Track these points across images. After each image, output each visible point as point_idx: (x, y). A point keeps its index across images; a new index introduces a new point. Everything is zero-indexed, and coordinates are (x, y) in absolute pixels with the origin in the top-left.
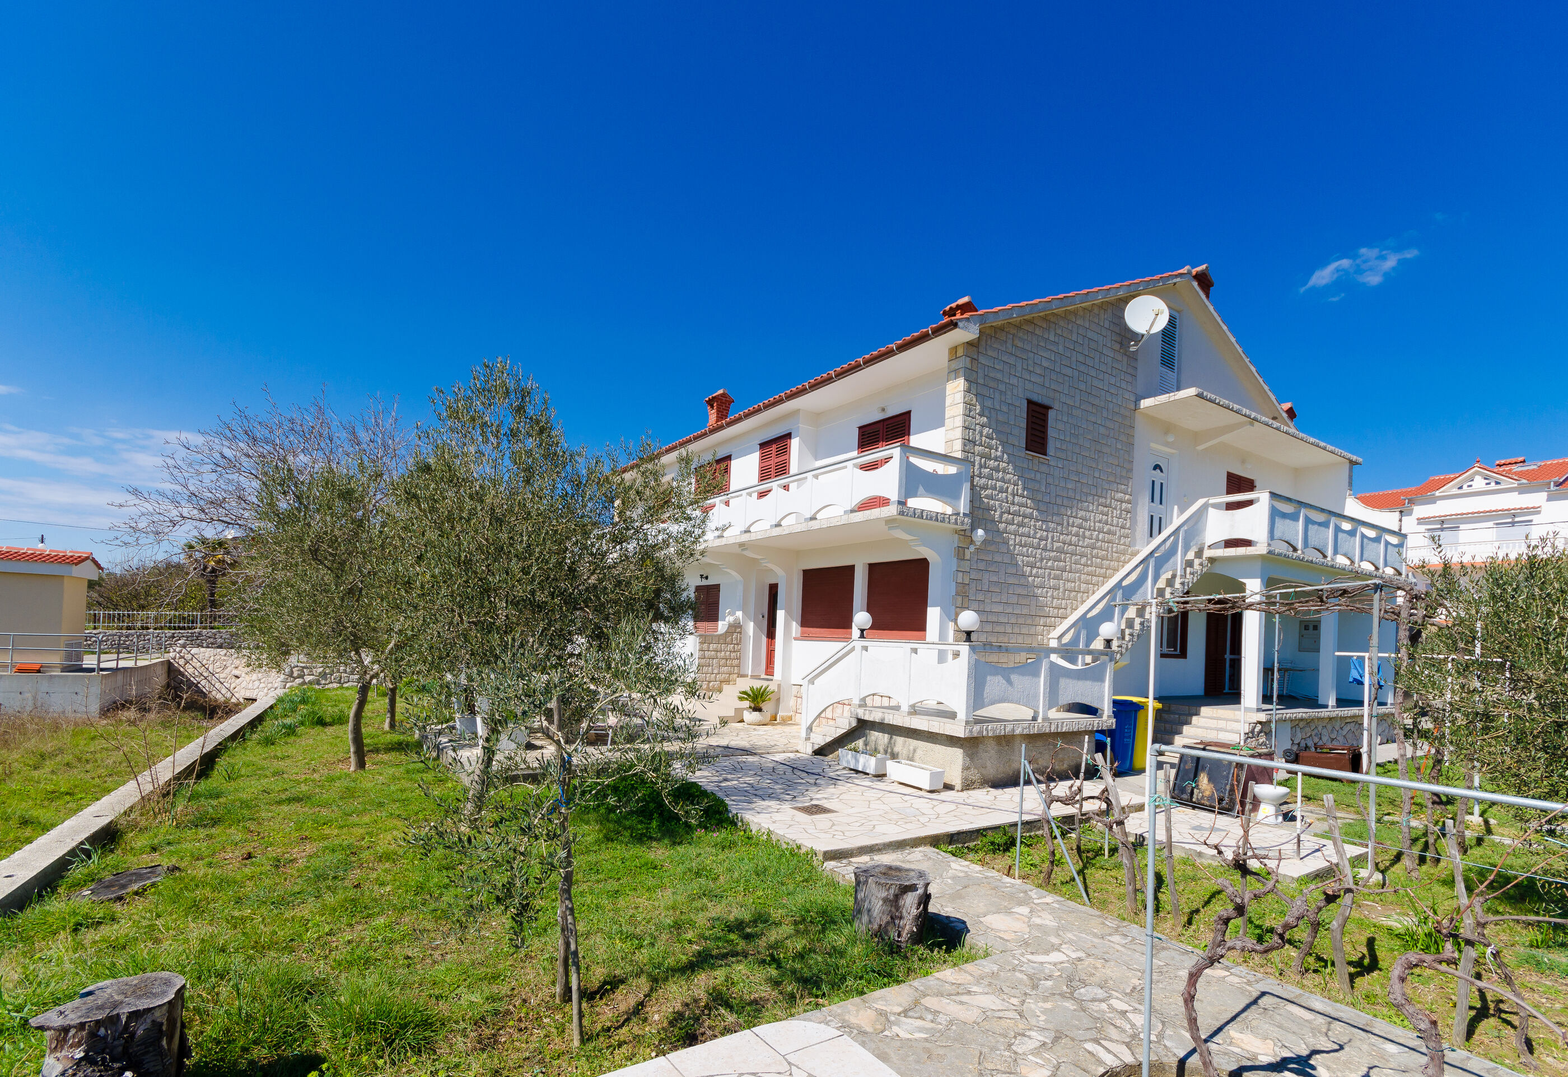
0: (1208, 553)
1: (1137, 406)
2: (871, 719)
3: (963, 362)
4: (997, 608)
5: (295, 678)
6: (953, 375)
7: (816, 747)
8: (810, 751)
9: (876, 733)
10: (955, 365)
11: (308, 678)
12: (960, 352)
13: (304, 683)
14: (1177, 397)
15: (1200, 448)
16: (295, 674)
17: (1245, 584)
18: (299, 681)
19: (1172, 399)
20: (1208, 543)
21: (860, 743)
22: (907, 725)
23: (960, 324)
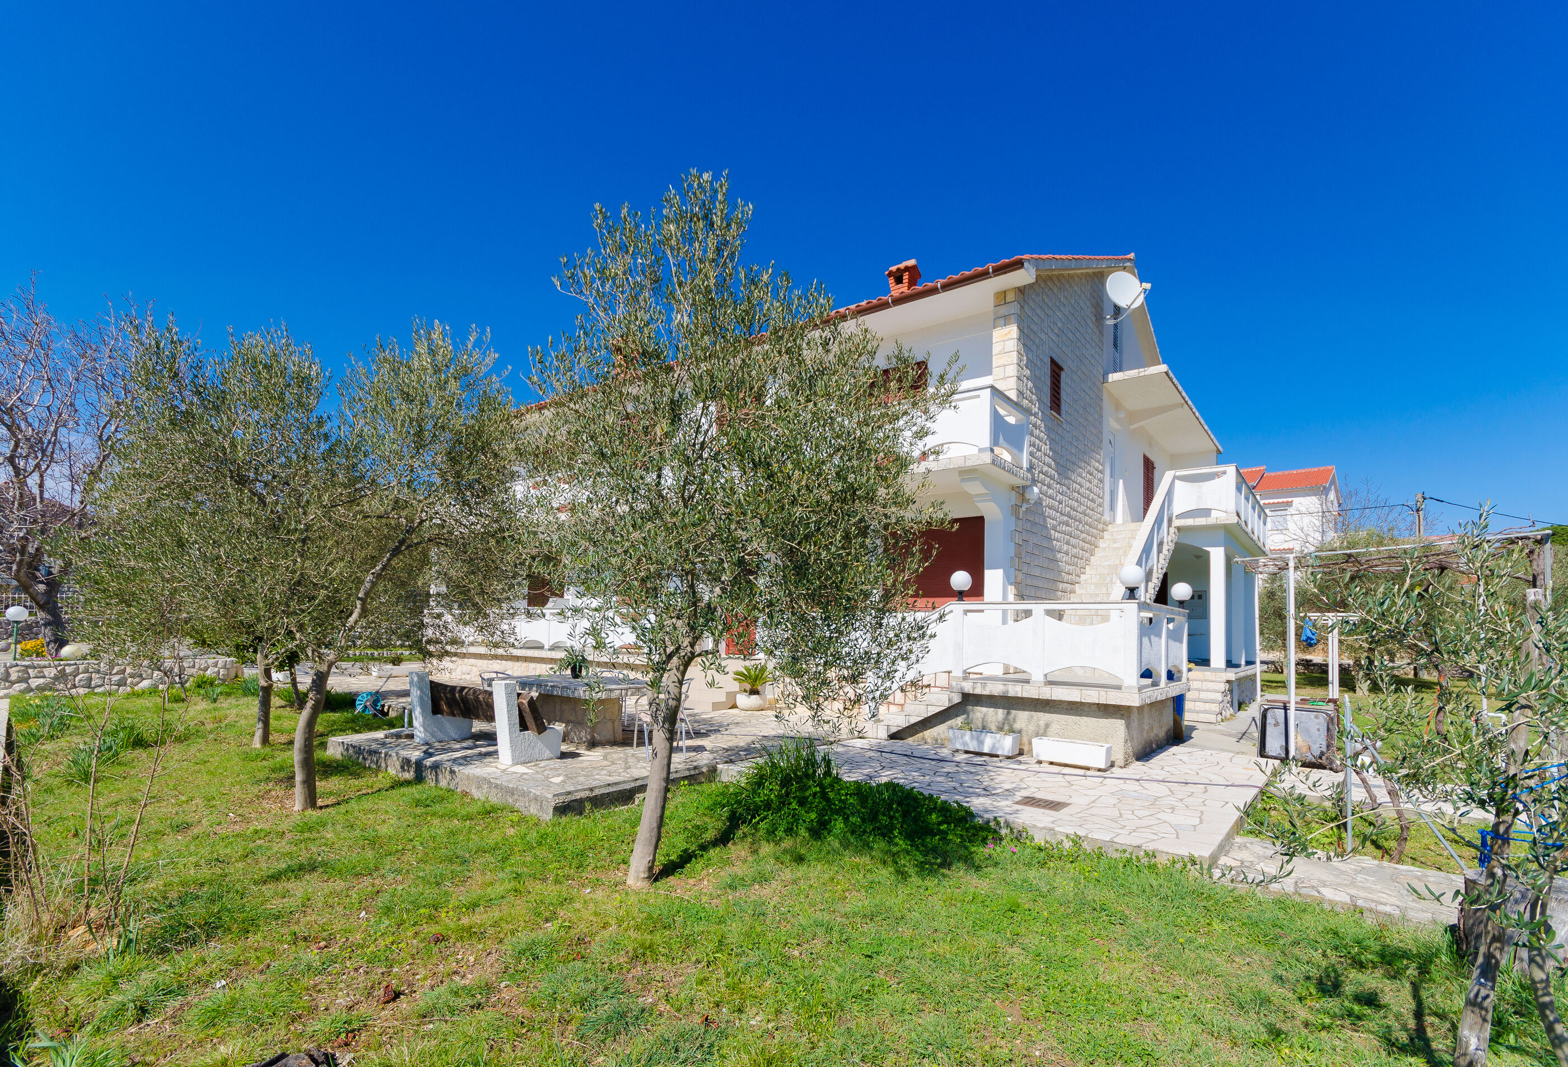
0: (1177, 523)
1: (1105, 380)
2: (986, 692)
3: (1014, 308)
4: (1037, 572)
5: (13, 683)
6: (1002, 321)
7: (894, 730)
8: (883, 734)
9: (984, 709)
10: (1003, 310)
11: (34, 683)
12: (1010, 297)
13: (29, 690)
14: (1146, 373)
15: (1132, 427)
16: (14, 677)
17: (1208, 553)
18: (18, 687)
19: (1142, 374)
20: (1176, 513)
21: (959, 720)
22: (1047, 697)
23: (1026, 264)
